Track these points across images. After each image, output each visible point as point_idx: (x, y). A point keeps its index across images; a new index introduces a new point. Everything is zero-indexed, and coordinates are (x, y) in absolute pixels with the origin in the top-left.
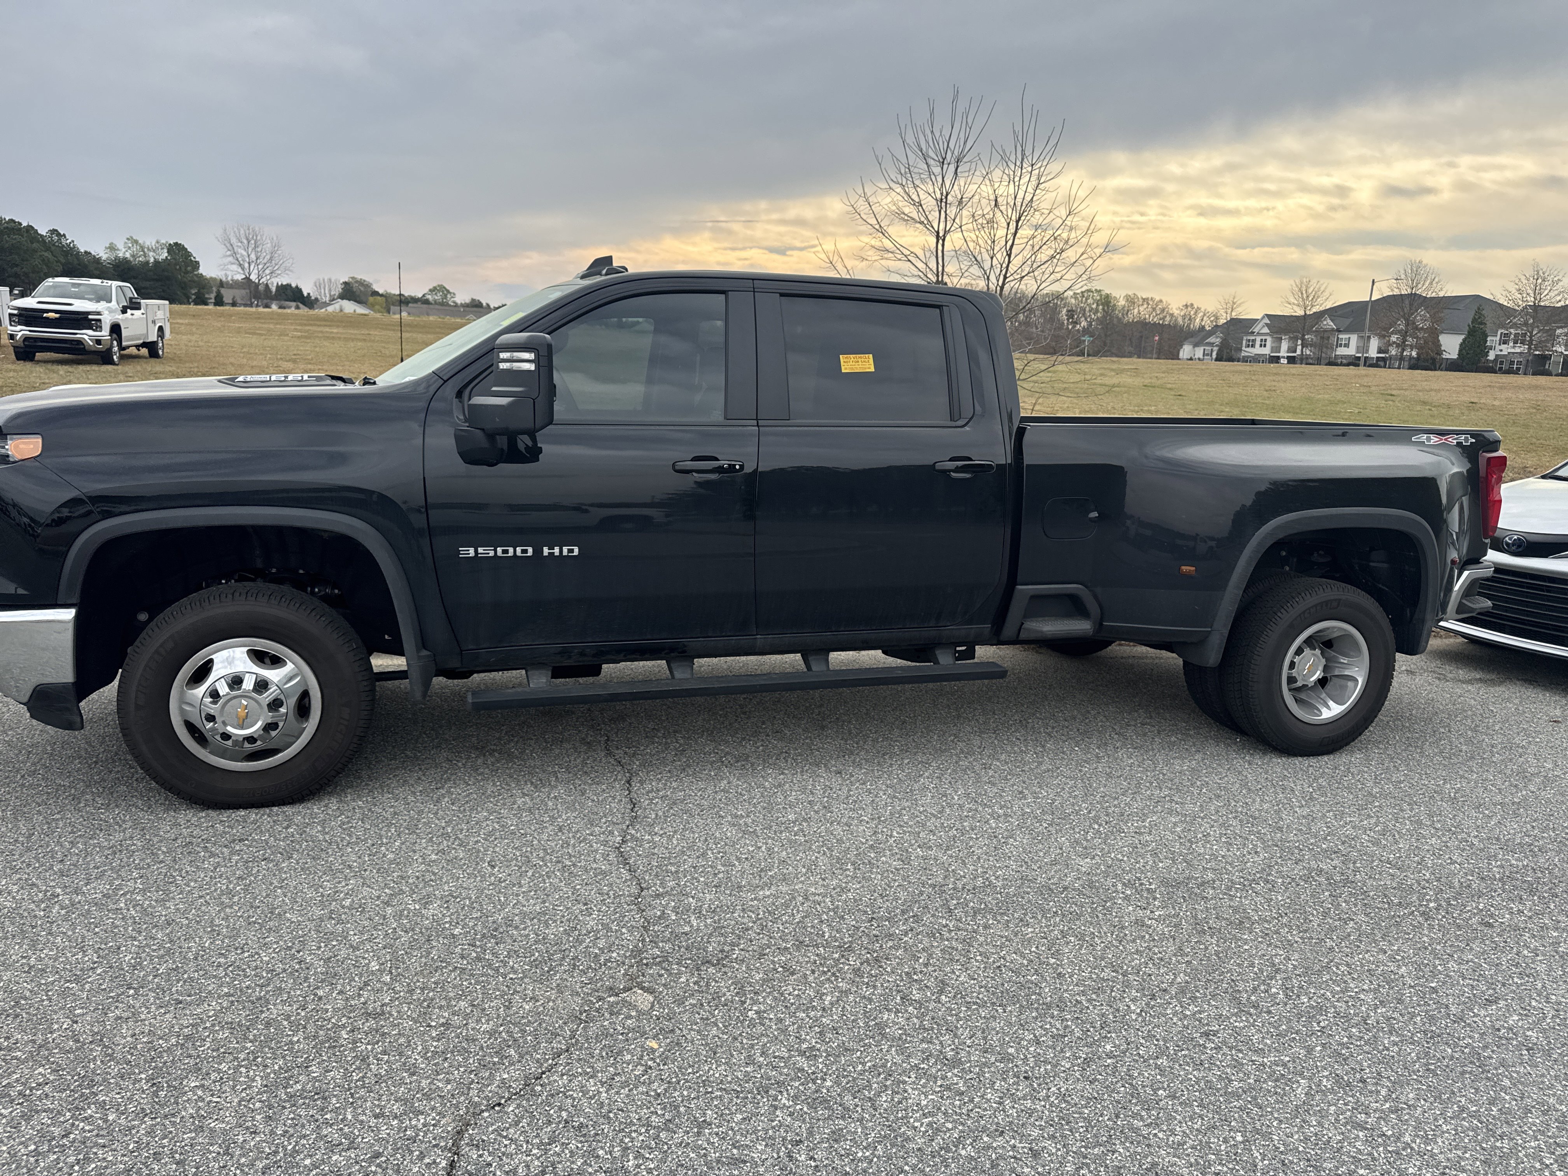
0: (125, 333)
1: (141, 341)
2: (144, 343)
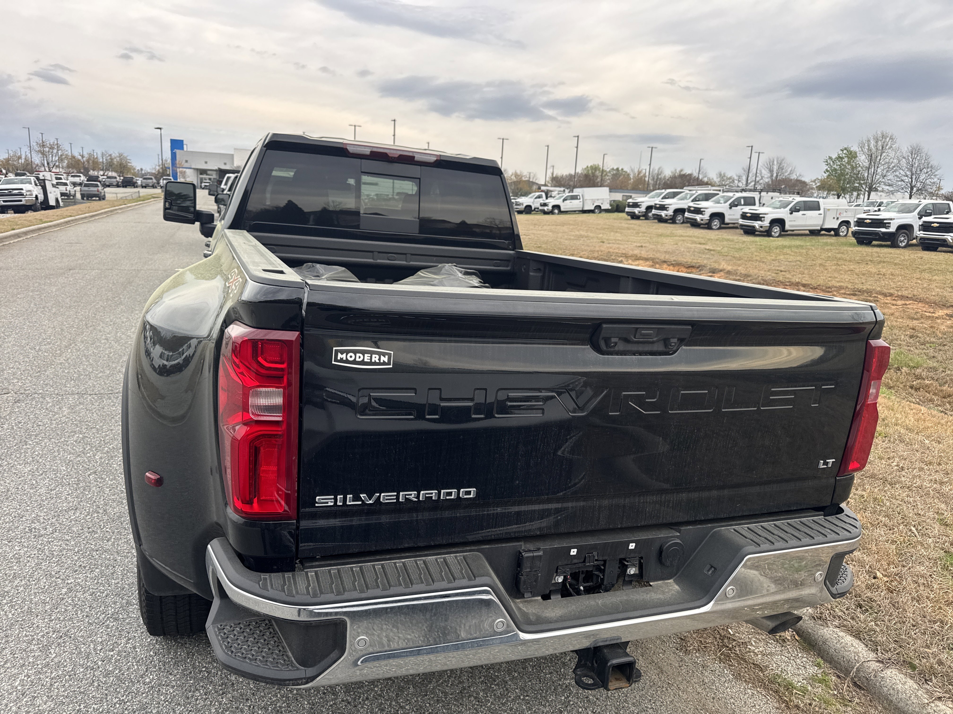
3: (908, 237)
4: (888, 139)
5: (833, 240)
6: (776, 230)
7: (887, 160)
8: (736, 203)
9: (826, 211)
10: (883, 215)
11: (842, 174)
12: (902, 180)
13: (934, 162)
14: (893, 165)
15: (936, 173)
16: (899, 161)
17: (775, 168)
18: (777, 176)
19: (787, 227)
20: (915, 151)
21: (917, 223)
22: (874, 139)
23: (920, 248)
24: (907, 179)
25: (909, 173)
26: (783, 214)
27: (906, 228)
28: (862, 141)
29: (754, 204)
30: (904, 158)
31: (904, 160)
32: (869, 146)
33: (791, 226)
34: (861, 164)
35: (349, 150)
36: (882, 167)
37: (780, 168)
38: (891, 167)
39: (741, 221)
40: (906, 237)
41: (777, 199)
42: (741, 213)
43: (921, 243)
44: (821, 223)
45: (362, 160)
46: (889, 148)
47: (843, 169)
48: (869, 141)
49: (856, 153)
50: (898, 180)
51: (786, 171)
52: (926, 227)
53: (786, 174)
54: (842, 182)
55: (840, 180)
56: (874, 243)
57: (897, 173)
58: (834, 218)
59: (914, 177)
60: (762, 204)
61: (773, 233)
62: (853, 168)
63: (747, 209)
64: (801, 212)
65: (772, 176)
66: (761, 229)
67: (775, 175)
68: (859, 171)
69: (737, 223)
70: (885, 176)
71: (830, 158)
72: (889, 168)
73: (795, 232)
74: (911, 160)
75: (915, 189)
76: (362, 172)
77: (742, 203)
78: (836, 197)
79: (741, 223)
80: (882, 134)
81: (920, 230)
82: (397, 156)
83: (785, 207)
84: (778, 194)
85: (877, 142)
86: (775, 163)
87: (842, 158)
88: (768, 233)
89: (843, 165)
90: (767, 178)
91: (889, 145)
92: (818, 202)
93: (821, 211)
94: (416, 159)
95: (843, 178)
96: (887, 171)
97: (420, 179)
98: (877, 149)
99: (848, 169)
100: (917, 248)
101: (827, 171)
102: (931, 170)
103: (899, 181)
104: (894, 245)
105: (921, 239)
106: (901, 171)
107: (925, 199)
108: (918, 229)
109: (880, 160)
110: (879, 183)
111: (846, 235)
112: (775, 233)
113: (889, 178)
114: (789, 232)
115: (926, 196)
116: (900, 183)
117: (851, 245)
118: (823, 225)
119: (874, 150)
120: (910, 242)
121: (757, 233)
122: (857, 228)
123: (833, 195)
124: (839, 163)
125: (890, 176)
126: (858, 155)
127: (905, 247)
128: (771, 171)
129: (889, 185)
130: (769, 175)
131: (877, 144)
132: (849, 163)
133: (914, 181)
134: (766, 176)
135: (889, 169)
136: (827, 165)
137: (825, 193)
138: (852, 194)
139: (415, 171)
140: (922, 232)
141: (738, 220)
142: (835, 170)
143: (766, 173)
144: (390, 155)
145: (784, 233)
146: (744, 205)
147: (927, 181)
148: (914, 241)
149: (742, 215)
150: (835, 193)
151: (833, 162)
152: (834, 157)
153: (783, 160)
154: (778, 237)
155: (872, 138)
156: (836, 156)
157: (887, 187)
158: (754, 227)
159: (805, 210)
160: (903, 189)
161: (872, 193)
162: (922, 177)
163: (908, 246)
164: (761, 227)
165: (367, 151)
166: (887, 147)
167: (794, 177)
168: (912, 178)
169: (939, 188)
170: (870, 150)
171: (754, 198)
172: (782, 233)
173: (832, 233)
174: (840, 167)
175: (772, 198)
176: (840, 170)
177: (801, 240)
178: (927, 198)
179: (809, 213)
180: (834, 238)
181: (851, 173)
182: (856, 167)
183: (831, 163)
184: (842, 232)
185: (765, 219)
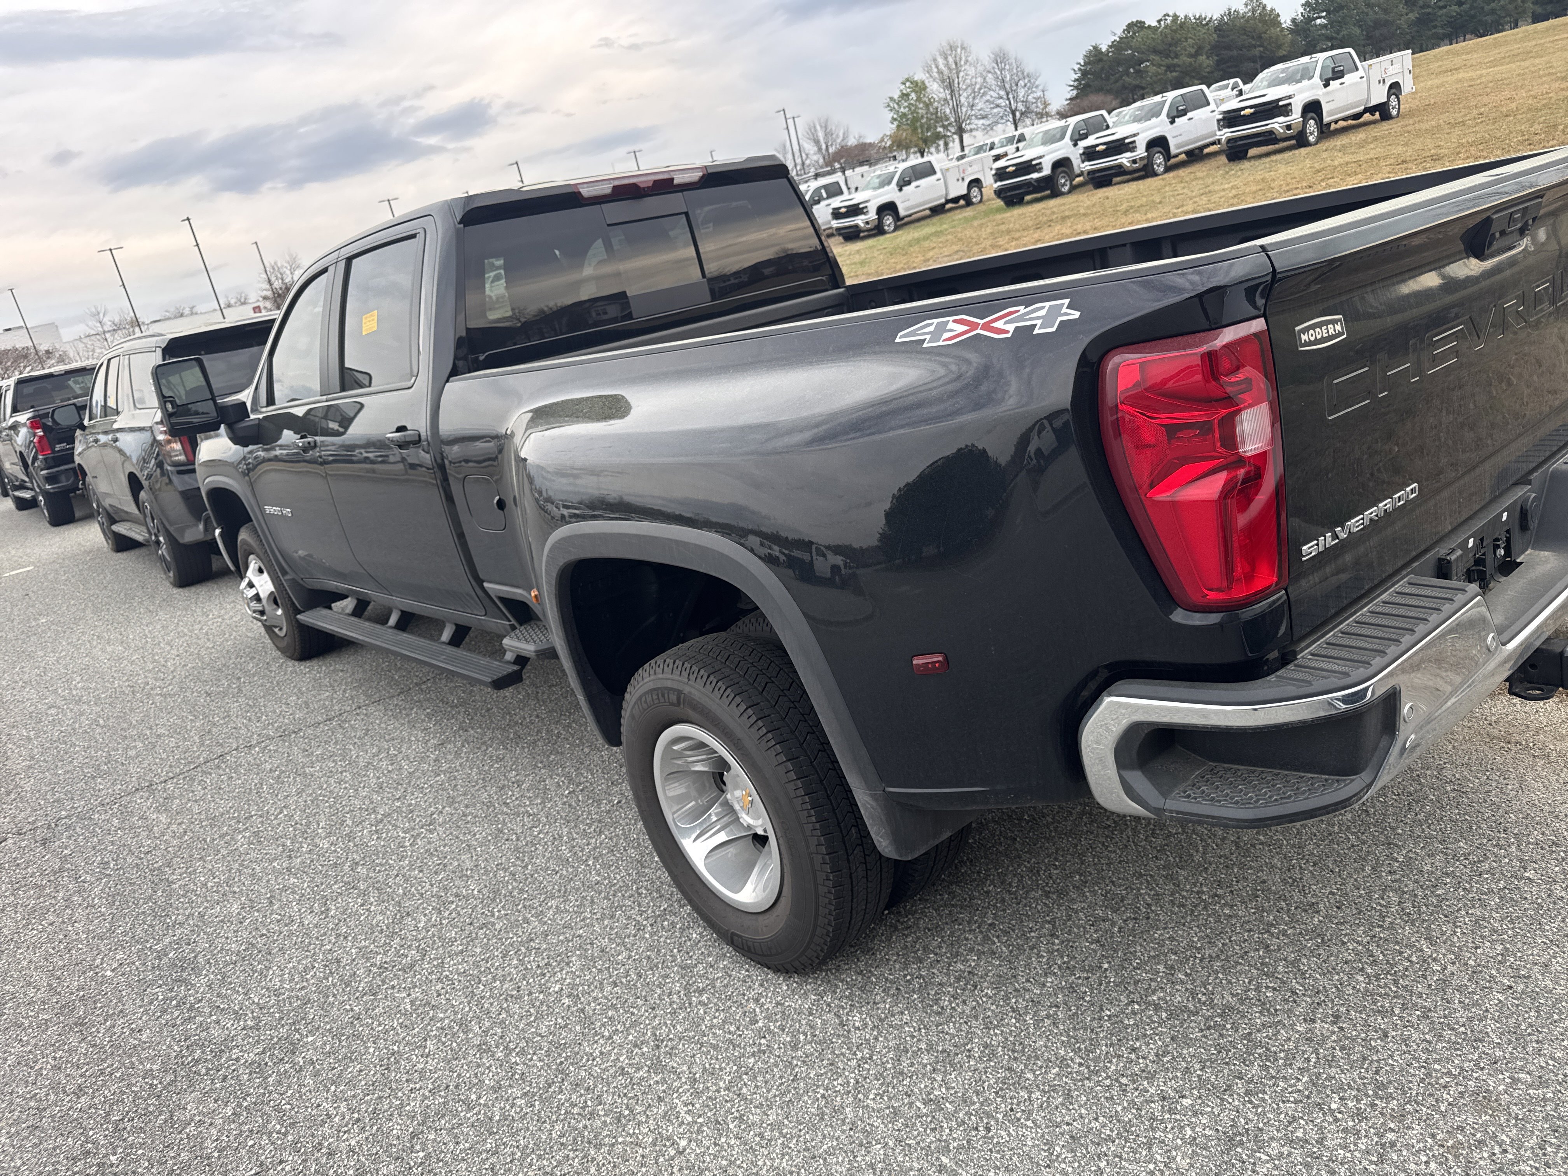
0: (1325, 109)
1: (1362, 108)
2: (1365, 108)
3: (1069, 176)
4: (959, 50)
5: (969, 212)
6: (889, 220)
7: (968, 82)
8: (817, 198)
9: (944, 172)
10: (1028, 154)
11: (916, 120)
12: (998, 106)
13: (1029, 69)
14: (978, 86)
15: (1037, 83)
16: (985, 79)
17: (821, 135)
18: (827, 147)
19: (902, 213)
20: (1000, 59)
21: (1075, 154)
22: (941, 55)
23: (1091, 186)
24: (1002, 102)
25: (1002, 93)
26: (889, 194)
27: (1062, 164)
28: (927, 63)
29: (841, 193)
30: (989, 72)
31: (990, 75)
32: (937, 67)
33: (906, 209)
34: (935, 96)
35: (583, 194)
36: (965, 94)
37: (828, 134)
38: (976, 90)
39: (835, 224)
40: (1067, 178)
41: (872, 175)
42: (831, 211)
43: (1091, 179)
44: (944, 192)
45: (602, 205)
46: (965, 63)
47: (915, 112)
48: (935, 60)
49: (923, 82)
50: (992, 106)
51: (838, 136)
52: (1090, 154)
53: (839, 141)
54: (920, 131)
55: (915, 129)
56: (1028, 198)
57: (988, 97)
58: (958, 180)
59: (1011, 96)
60: (853, 190)
61: (886, 228)
62: (927, 106)
63: (836, 202)
64: (914, 184)
65: (820, 149)
66: (868, 226)
67: (824, 146)
68: (937, 109)
69: (830, 228)
70: (973, 106)
71: (892, 99)
72: (975, 92)
73: (913, 217)
74: (999, 73)
75: (1018, 114)
76: (609, 225)
77: (825, 195)
78: (918, 155)
79: (836, 225)
80: (949, 44)
81: (1083, 162)
82: (650, 184)
83: (889, 183)
84: (865, 168)
85: (946, 59)
86: (818, 127)
87: (907, 95)
88: (878, 230)
89: (912, 104)
90: (815, 154)
91: (963, 58)
92: (930, 162)
93: (939, 175)
94: (676, 182)
95: (918, 124)
96: (974, 98)
97: (687, 214)
98: (949, 69)
99: (921, 109)
100: (1085, 188)
101: (894, 119)
102: (1029, 81)
103: (994, 108)
104: (1056, 194)
105: (1090, 172)
106: (992, 93)
107: (1033, 125)
108: (1079, 160)
109: (959, 84)
110: (968, 118)
111: (981, 201)
112: (889, 226)
113: (979, 108)
114: (906, 220)
115: (1033, 121)
116: (995, 110)
117: (998, 210)
118: (947, 195)
119: (946, 71)
120: (1075, 182)
121: (862, 235)
122: (999, 184)
123: (915, 153)
124: (906, 104)
125: (980, 104)
126: (927, 84)
127: (1070, 192)
128: (817, 142)
129: (983, 118)
130: (816, 149)
131: (948, 62)
132: (919, 99)
133: (1012, 102)
134: (812, 152)
135: (975, 94)
136: (891, 110)
137: (904, 152)
138: (939, 145)
139: (675, 202)
140: (1087, 163)
141: (829, 223)
142: (904, 115)
143: (809, 147)
144: (642, 185)
145: (901, 223)
146: (829, 197)
147: (1030, 97)
148: (1078, 180)
149: (833, 214)
150: (916, 149)
151: (898, 104)
152: (896, 97)
153: (827, 121)
154: (894, 230)
155: (938, 54)
156: (899, 93)
157: (982, 121)
158: (857, 226)
159: (917, 179)
160: (1002, 118)
161: (966, 136)
162: (1022, 93)
163: (1073, 189)
164: (867, 223)
165: (606, 189)
166: (962, 63)
167: (852, 142)
168: (1008, 99)
169: (1046, 105)
170: (940, 72)
171: (837, 183)
172: (899, 223)
173: (962, 202)
174: (910, 109)
175: (862, 176)
176: (912, 113)
177: (928, 225)
178: (1035, 123)
179: (923, 182)
180: (968, 209)
181: (927, 113)
182: (931, 104)
183: (896, 106)
184: (975, 197)
185: (869, 209)
